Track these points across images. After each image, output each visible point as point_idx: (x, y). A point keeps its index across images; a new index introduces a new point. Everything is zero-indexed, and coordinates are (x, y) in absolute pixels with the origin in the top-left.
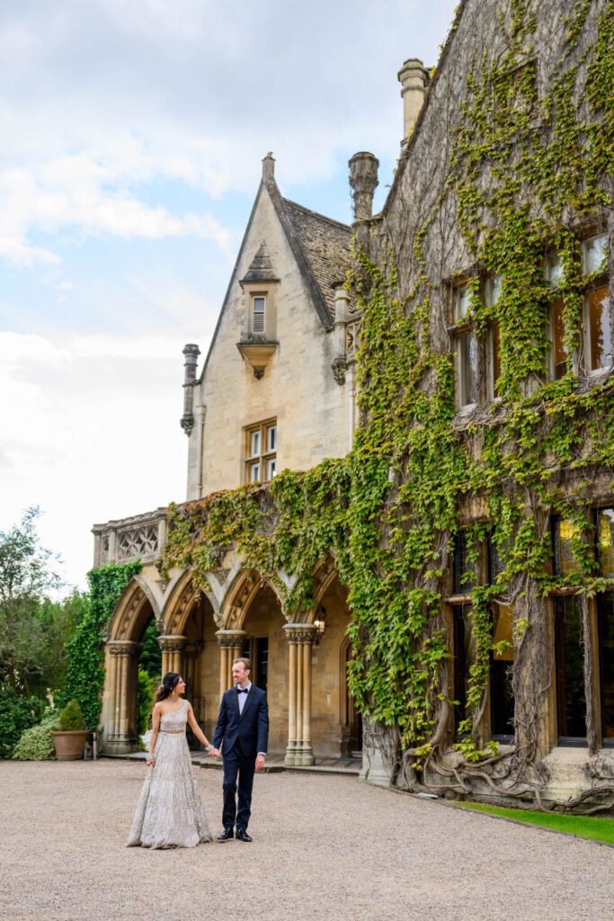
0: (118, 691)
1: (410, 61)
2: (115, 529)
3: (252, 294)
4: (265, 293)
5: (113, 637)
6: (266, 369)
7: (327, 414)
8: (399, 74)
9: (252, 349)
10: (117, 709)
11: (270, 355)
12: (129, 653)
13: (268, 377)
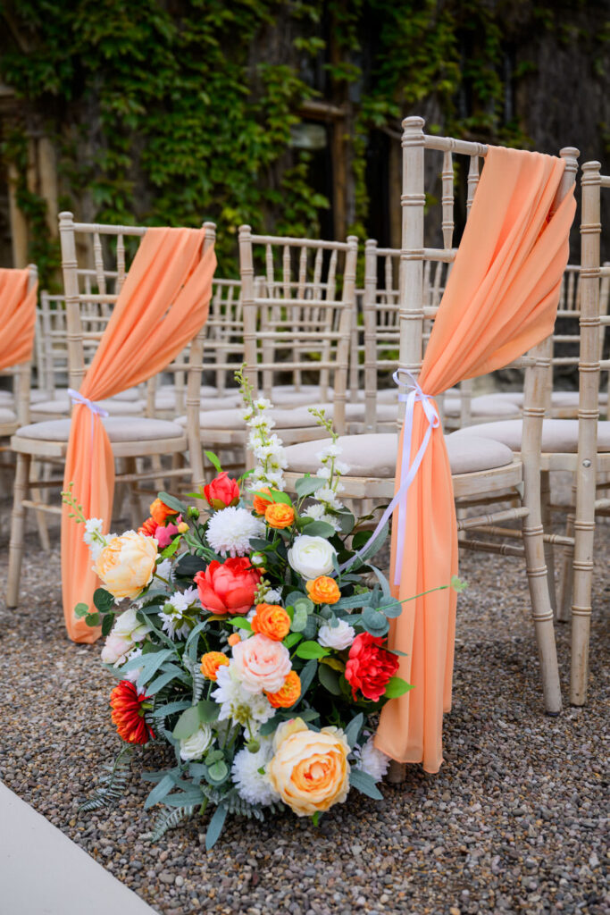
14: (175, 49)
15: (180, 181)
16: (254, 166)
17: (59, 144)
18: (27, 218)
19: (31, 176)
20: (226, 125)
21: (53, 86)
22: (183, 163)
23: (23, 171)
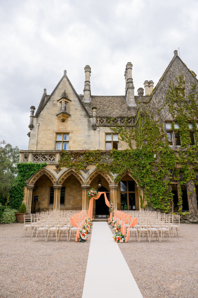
0: (29, 200)
1: (87, 65)
2: (32, 153)
3: (65, 101)
4: (68, 102)
5: (29, 184)
6: (66, 120)
7: (89, 136)
8: (85, 68)
9: (65, 115)
10: (29, 206)
11: (68, 117)
12: (33, 189)
13: (67, 122)
14: (154, 181)
15: (155, 194)
16: (163, 192)
17: (143, 190)
18: (140, 198)
19: (141, 194)
20: (160, 188)
21: (142, 186)
22: (155, 192)
23: (140, 193)
